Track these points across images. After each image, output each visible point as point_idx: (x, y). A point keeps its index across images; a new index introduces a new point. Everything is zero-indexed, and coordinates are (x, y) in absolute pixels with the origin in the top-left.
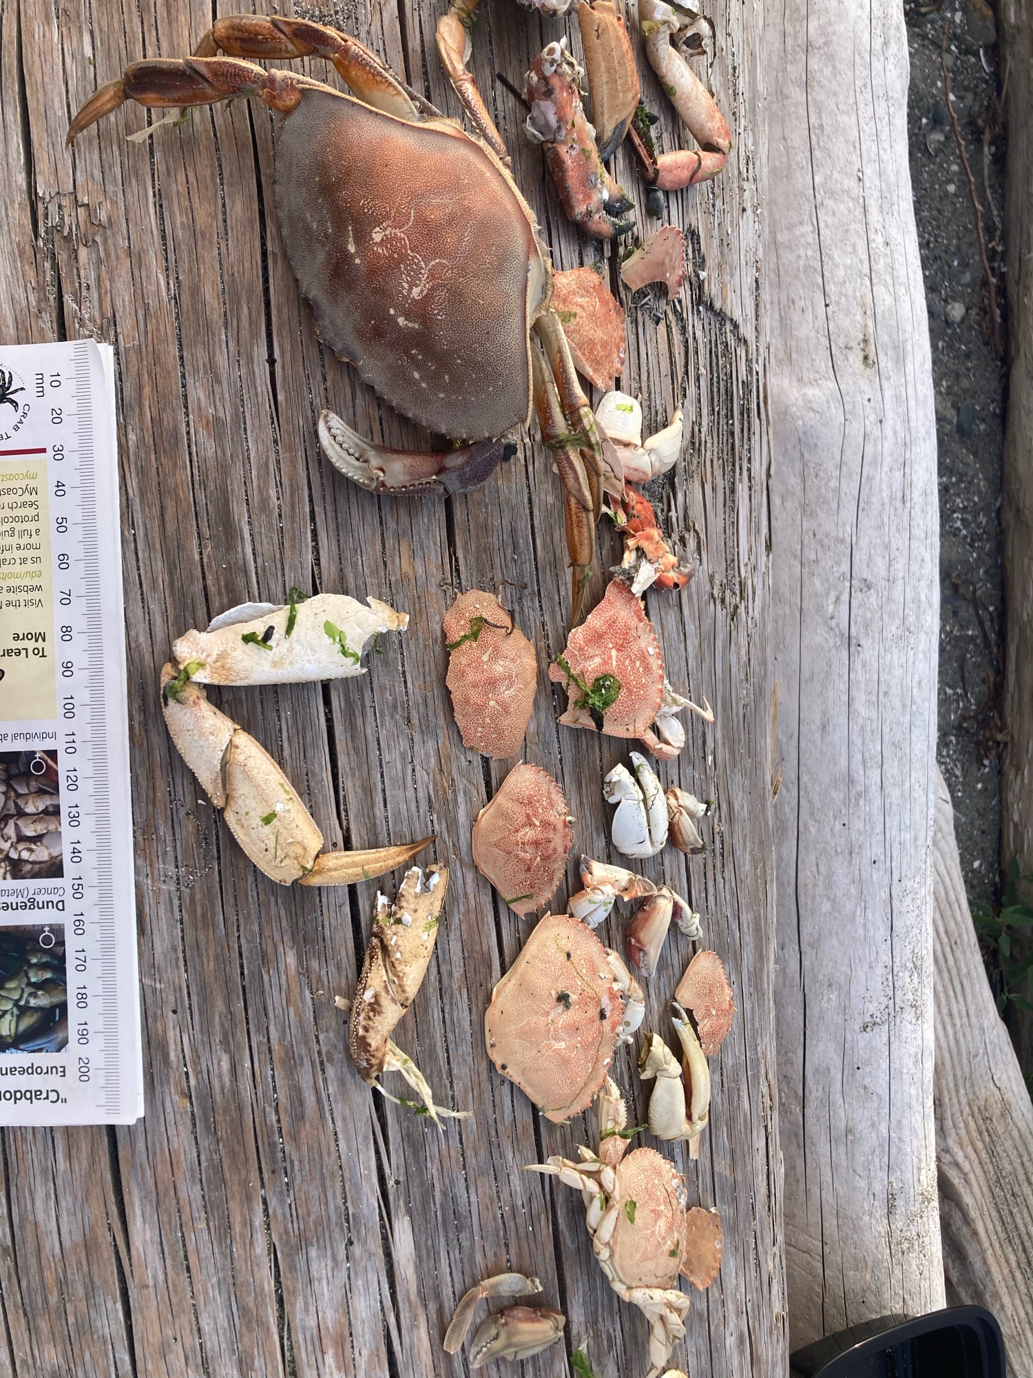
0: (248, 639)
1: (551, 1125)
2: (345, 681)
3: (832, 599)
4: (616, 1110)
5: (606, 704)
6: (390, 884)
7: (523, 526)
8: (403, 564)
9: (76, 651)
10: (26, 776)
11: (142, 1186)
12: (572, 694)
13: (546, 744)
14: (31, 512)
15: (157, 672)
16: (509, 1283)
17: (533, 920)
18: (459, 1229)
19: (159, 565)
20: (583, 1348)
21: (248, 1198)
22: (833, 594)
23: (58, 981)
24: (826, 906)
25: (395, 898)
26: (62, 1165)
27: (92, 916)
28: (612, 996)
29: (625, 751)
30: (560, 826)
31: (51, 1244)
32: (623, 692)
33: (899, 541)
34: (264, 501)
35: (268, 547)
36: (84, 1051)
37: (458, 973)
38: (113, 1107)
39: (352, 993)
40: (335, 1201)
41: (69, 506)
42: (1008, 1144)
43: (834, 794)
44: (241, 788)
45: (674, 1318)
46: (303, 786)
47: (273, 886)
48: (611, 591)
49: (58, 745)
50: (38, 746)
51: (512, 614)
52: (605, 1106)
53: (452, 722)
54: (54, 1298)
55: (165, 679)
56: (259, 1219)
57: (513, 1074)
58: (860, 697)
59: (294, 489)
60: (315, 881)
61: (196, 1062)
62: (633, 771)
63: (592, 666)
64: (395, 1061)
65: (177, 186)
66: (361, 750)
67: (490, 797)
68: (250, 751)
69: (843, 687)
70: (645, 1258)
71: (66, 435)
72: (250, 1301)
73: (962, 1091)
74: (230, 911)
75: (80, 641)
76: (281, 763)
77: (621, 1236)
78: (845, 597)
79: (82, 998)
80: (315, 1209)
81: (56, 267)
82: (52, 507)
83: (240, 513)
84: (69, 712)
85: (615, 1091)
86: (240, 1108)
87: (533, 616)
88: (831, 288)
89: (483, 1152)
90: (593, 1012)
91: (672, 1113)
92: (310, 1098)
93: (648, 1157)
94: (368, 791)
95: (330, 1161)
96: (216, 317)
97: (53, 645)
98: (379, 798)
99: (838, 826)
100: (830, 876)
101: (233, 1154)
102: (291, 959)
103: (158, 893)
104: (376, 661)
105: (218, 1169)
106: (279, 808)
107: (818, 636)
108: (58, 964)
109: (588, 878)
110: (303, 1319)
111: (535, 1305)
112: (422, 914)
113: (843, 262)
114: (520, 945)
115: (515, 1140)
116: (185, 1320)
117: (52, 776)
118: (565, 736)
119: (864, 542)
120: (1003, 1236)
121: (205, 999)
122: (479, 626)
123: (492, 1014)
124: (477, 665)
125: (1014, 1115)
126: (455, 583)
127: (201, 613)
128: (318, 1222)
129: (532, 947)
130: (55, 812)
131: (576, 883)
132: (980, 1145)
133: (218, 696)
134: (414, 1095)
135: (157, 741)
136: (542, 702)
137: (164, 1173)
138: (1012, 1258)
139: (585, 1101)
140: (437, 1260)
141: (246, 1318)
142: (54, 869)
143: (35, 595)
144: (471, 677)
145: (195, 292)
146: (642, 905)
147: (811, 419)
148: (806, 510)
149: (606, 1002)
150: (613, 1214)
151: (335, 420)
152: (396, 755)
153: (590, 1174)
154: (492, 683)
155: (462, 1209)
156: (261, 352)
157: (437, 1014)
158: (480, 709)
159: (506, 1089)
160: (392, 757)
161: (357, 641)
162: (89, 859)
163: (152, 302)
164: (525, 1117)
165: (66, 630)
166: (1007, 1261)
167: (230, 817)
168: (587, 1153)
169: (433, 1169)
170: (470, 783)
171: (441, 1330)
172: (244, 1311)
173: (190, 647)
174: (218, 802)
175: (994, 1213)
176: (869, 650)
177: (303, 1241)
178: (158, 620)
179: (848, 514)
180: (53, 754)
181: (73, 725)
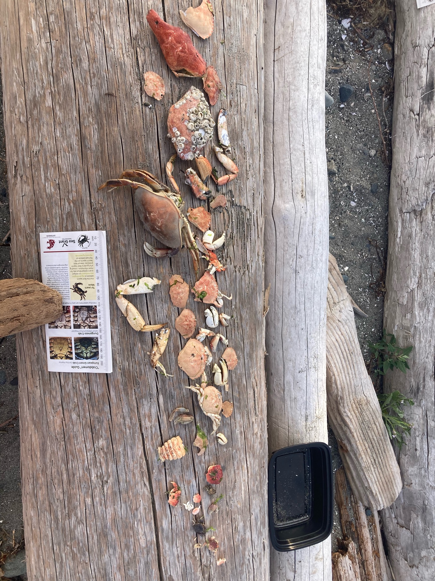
0: (130, 286)
1: (192, 380)
2: (150, 293)
3: (291, 260)
4: (205, 378)
5: (204, 297)
6: (158, 331)
7: (186, 261)
8: (161, 270)
9: (100, 288)
10: (91, 310)
11: (112, 385)
12: (196, 295)
13: (191, 305)
14: (91, 262)
15: (114, 291)
16: (182, 409)
17: (188, 339)
18: (172, 398)
19: (114, 271)
20: (199, 424)
21: (132, 389)
22: (292, 259)
23: (97, 347)
24: (289, 340)
25: (159, 334)
26: (98, 380)
27: (103, 336)
28: (204, 355)
29: (209, 306)
30: (193, 321)
31: (97, 394)
32: (207, 295)
33: (311, 245)
34: (134, 259)
35: (135, 268)
36: (102, 360)
37: (172, 349)
38: (107, 370)
39: (151, 352)
40: (148, 391)
41: (98, 261)
42: (368, 413)
43: (291, 311)
44: (129, 313)
45: (217, 420)
46: (142, 313)
47: (136, 331)
48: (205, 274)
49: (97, 305)
50: (93, 305)
51: (184, 280)
52: (202, 377)
53: (171, 301)
54: (97, 404)
55: (115, 293)
56: (133, 393)
57: (183, 369)
58: (299, 286)
59: (140, 257)
60: (144, 331)
61: (122, 363)
62: (211, 310)
63: (201, 289)
64: (159, 365)
65: (117, 199)
66: (153, 306)
67: (179, 315)
68: (131, 307)
69: (294, 283)
70: (209, 407)
71: (97, 248)
72: (132, 407)
73: (351, 396)
74: (128, 336)
75: (100, 286)
76: (137, 309)
77: (204, 402)
78: (295, 260)
79: (101, 350)
80: (144, 392)
81: (95, 215)
82: (95, 261)
83: (129, 262)
84: (99, 299)
85: (205, 374)
86: (130, 372)
87: (189, 279)
88: (293, 176)
89: (177, 384)
90: (200, 358)
91: (218, 380)
92: (143, 371)
93: (212, 388)
94: (154, 314)
95: (147, 383)
96: (125, 224)
97: (96, 286)
98: (156, 315)
99: (292, 319)
100: (290, 332)
101: (129, 380)
102: (139, 345)
103: (115, 332)
104: (156, 290)
105: (126, 383)
106: (137, 317)
107: (288, 270)
108: (97, 344)
109: (200, 332)
110: (142, 412)
111: (188, 414)
112: (164, 337)
113: (297, 169)
114: (185, 344)
115: (184, 382)
116: (120, 410)
117: (96, 310)
118: (196, 303)
119: (300, 245)
120: (363, 438)
121: (123, 351)
122: (176, 282)
123: (179, 357)
124: (176, 290)
125: (371, 404)
126: (171, 274)
127: (122, 280)
128: (145, 394)
129: (187, 345)
130: (96, 317)
131: (197, 332)
132: (357, 412)
133: (125, 296)
134: (163, 372)
135: (114, 304)
136: (191, 297)
137: (116, 383)
138: (367, 445)
139: (199, 376)
140: (168, 404)
141: (131, 410)
142: (96, 327)
143: (92, 277)
144: (174, 292)
145: (121, 219)
146: (213, 337)
147: (286, 212)
148: (285, 237)
149: (203, 356)
150: (203, 397)
151: (147, 244)
152: (160, 307)
153: (198, 389)
154: (179, 293)
155: (173, 394)
156: (133, 230)
157: (168, 357)
158: (176, 298)
159: (182, 372)
160: (159, 307)
161: (151, 286)
162: (102, 326)
163: (112, 221)
164: (187, 378)
165: (98, 284)
166: (364, 445)
167: (128, 318)
168: (197, 385)
169: (167, 386)
170: (174, 313)
171: (169, 416)
172: (131, 409)
173: (120, 288)
174: (125, 316)
175: (360, 431)
176: (301, 274)
177: (142, 398)
178: (115, 282)
179: (296, 237)
180: (96, 306)
181: (99, 301)
